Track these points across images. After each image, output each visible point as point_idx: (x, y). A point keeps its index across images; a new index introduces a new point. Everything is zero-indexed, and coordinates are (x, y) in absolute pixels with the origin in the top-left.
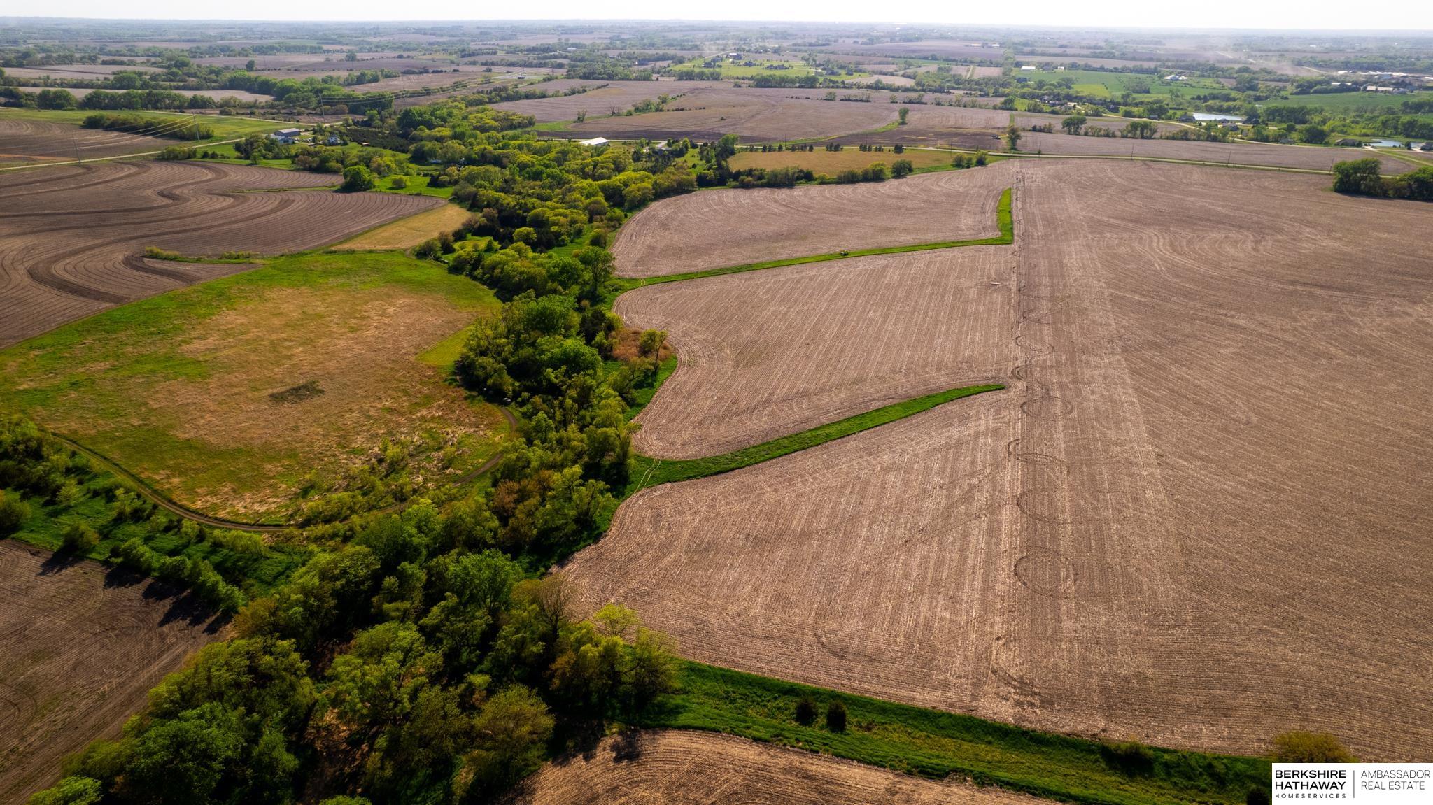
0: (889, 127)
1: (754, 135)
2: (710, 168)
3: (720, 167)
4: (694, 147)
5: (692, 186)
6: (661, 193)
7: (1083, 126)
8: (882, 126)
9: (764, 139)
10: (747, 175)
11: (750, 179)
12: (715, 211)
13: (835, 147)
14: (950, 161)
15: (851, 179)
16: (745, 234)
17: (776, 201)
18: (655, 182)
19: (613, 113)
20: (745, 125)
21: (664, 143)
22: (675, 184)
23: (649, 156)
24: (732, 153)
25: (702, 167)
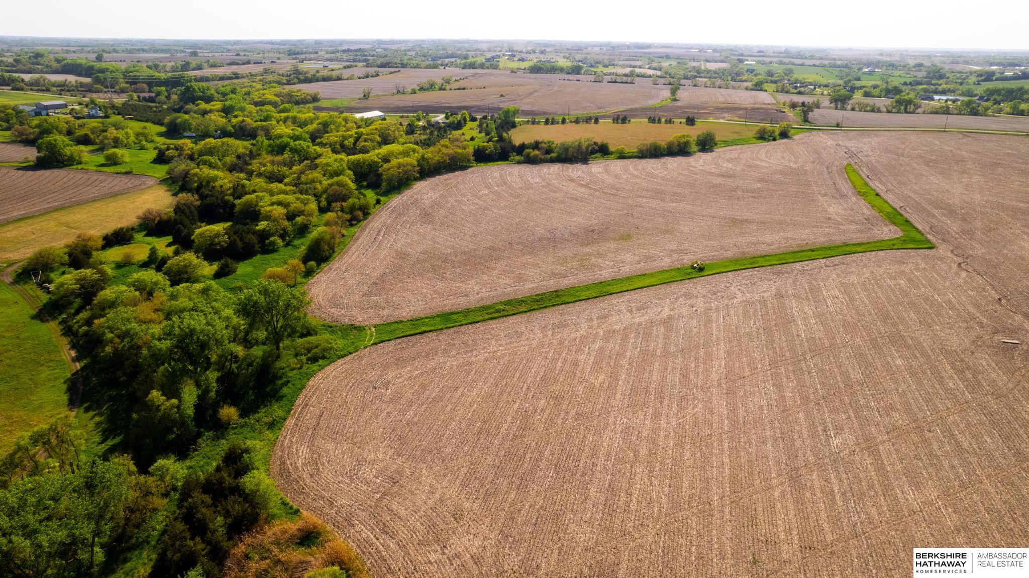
0: (664, 103)
1: (534, 109)
2: (490, 140)
3: (501, 139)
4: (473, 119)
5: (469, 161)
6: (427, 171)
7: (850, 102)
8: (656, 102)
9: (544, 113)
10: (533, 149)
11: (537, 152)
12: (497, 194)
13: (622, 119)
14: (752, 134)
15: (654, 152)
16: (540, 231)
17: (572, 180)
18: (423, 157)
19: (399, 92)
20: (524, 101)
21: (442, 116)
22: (447, 158)
23: (424, 128)
24: (514, 125)
25: (481, 140)
